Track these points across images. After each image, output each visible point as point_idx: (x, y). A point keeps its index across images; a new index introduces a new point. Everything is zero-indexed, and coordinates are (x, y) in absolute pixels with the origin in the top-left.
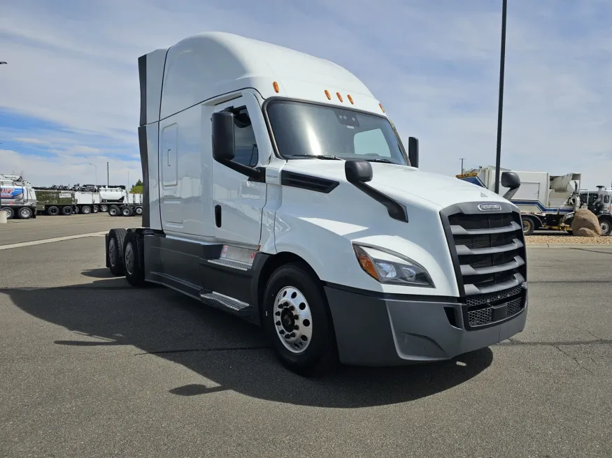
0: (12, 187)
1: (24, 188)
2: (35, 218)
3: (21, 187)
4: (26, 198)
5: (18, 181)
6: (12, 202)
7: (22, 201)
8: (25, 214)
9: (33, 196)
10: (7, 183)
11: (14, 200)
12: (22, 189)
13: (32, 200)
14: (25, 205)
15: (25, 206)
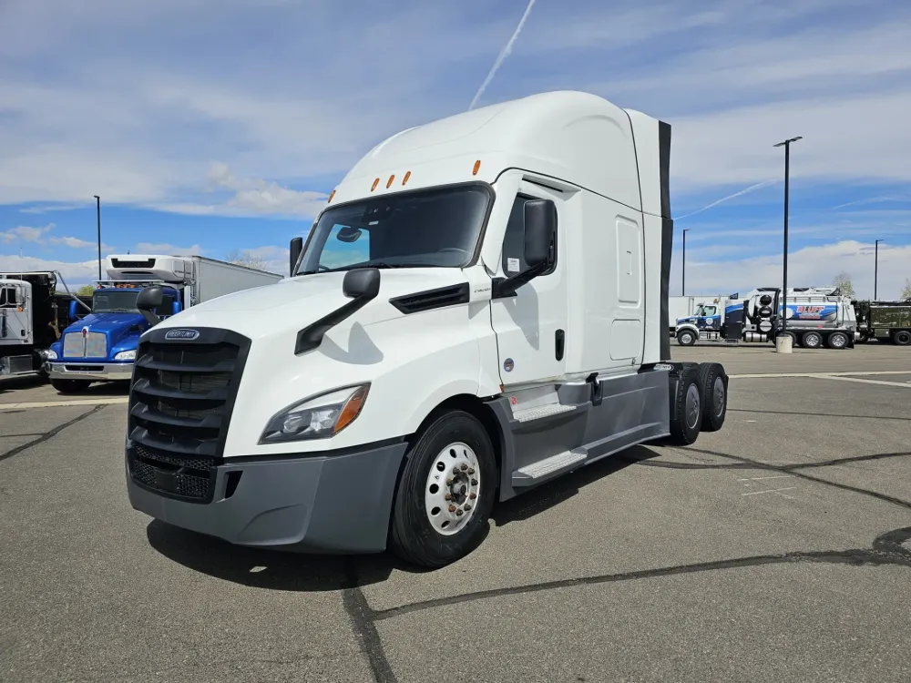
0: (822, 304)
1: (839, 304)
2: (853, 347)
3: (834, 304)
4: (840, 318)
5: (832, 295)
6: (821, 326)
7: (835, 323)
8: (838, 342)
9: (851, 315)
10: (817, 299)
11: (823, 322)
12: (837, 307)
13: (849, 322)
14: (840, 328)
15: (840, 331)
